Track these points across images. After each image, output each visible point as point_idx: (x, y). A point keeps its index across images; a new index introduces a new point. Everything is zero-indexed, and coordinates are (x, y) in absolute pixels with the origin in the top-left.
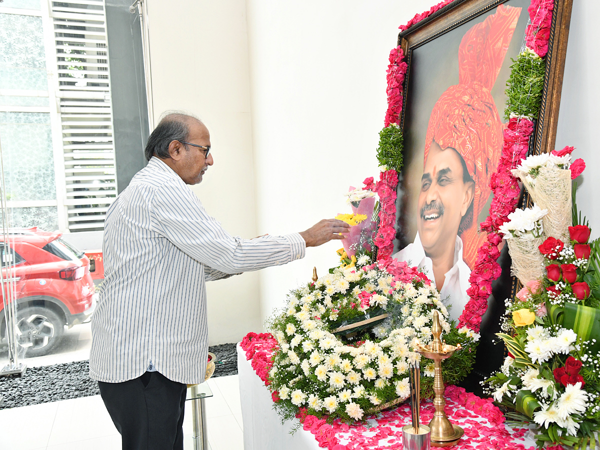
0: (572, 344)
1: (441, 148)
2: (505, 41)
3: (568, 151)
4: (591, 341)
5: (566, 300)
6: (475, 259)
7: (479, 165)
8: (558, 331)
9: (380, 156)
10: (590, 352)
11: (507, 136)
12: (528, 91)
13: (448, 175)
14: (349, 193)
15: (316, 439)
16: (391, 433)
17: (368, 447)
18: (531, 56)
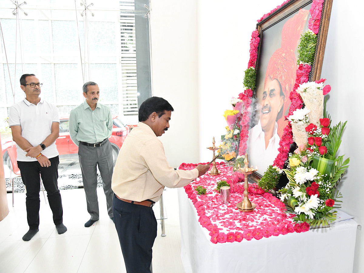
0: (315, 176)
1: (272, 79)
2: (302, 27)
3: (323, 81)
4: (325, 175)
5: (315, 155)
6: (282, 134)
7: (287, 87)
8: (310, 169)
9: (244, 82)
10: (323, 180)
11: (298, 73)
12: (309, 51)
13: (274, 92)
14: (231, 100)
15: (197, 212)
16: (232, 212)
17: (219, 217)
18: (310, 33)
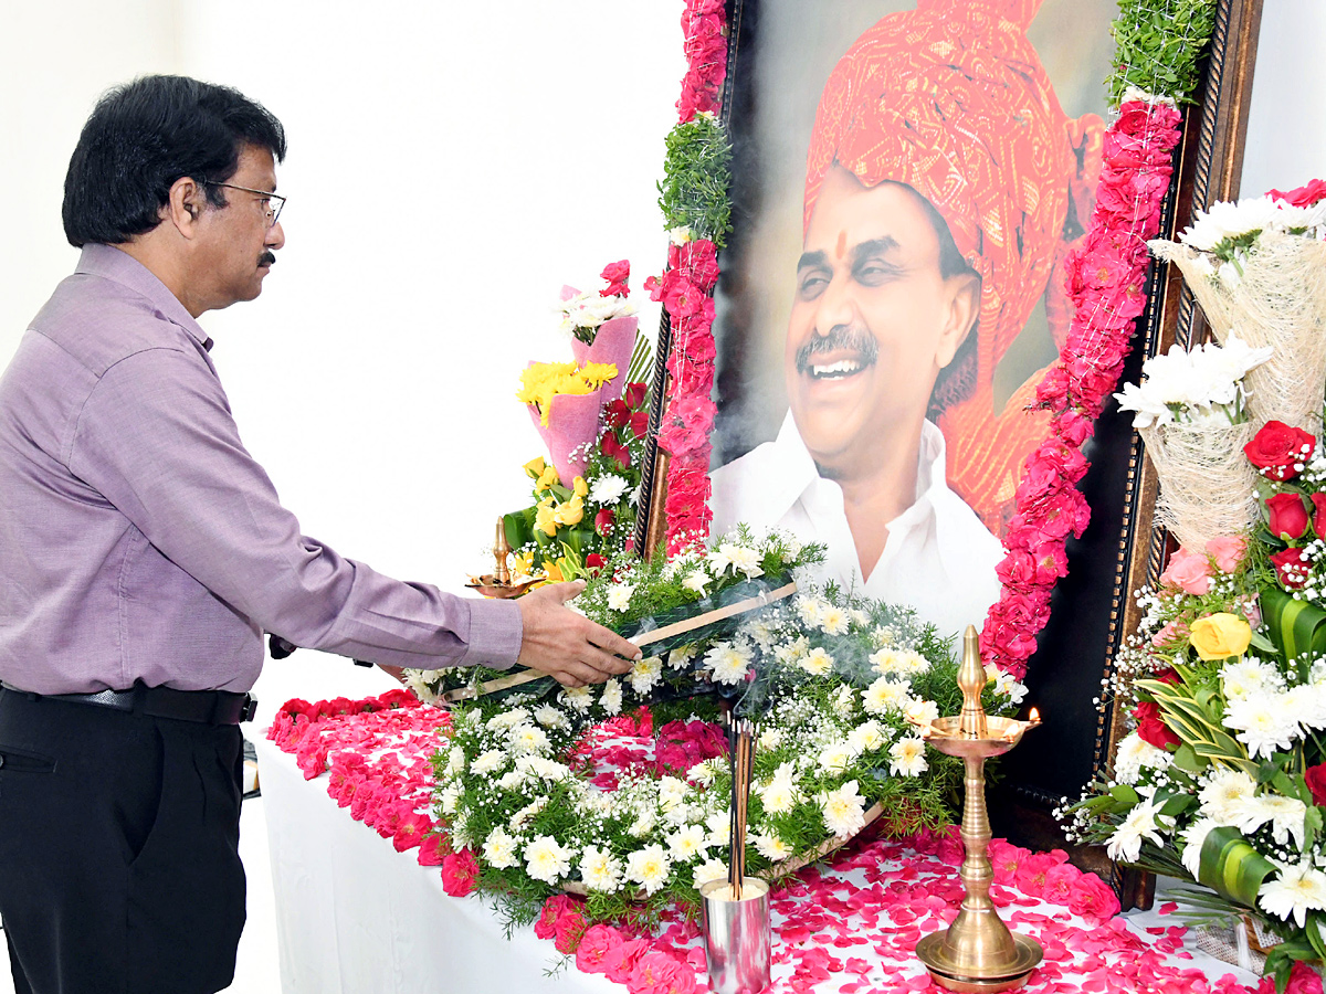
1: (861, 184)
3: (1323, 191)
7: (994, 229)
8: (1315, 663)
9: (669, 201)
11: (1115, 150)
13: (890, 257)
14: (566, 305)
